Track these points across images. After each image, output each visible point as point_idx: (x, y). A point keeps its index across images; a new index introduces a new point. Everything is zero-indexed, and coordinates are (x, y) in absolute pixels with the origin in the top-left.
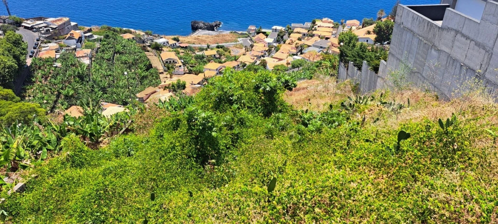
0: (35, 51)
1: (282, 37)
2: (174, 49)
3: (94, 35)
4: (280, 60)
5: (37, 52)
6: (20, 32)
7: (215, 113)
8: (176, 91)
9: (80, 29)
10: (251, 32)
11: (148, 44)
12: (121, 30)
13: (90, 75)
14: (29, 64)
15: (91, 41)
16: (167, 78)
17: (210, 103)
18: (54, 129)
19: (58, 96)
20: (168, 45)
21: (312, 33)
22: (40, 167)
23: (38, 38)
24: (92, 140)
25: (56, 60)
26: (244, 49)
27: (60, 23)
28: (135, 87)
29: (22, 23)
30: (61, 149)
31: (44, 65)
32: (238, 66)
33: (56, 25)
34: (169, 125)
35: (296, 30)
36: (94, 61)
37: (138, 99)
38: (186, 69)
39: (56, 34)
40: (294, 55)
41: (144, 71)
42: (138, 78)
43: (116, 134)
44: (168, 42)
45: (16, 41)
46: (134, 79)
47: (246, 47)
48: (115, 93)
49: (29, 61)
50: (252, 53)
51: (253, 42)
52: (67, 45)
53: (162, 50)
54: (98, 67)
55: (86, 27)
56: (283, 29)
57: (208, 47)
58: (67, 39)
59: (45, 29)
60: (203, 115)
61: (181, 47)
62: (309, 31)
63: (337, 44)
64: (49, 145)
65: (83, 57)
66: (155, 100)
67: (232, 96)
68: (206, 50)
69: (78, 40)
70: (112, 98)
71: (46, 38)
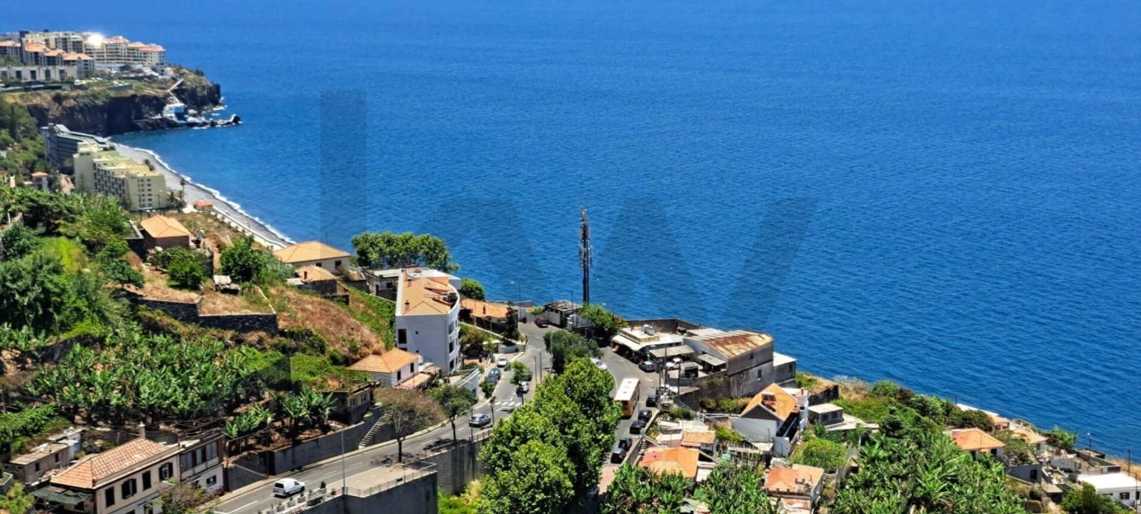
0: (636, 439)
5: (638, 448)
6: (606, 362)
9: (799, 385)
11: (1053, 489)
14: (603, 488)
15: (830, 436)
23: (654, 393)
25: (693, 488)
27: (738, 351)
29: (613, 332)
33: (721, 357)
39: (713, 390)
49: (608, 475)
52: (742, 435)
55: (820, 380)
58: (746, 416)
59: (685, 366)
65: (789, 494)
69: (786, 423)
71: (680, 399)
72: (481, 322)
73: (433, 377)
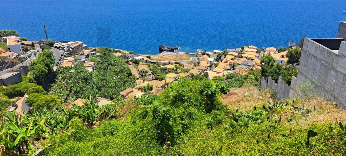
0: (60, 62)
1: (220, 58)
2: (147, 64)
3: (97, 53)
4: (218, 73)
5: (61, 63)
6: (52, 50)
7: (172, 108)
8: (146, 92)
9: (89, 49)
10: (198, 54)
11: (130, 60)
12: (114, 50)
13: (91, 79)
14: (54, 70)
15: (95, 57)
16: (141, 82)
17: (169, 100)
18: (66, 113)
19: (70, 92)
20: (143, 61)
21: (241, 55)
22: (54, 139)
23: (62, 54)
24: (88, 122)
25: (71, 68)
26: (193, 64)
27: (77, 45)
28: (120, 88)
29: (53, 44)
30: (68, 127)
31: (64, 71)
32: (189, 76)
33: (74, 46)
34: (140, 115)
35: (230, 53)
36: (95, 69)
37: (120, 96)
38: (154, 77)
39: (73, 52)
40: (228, 70)
41: (126, 77)
42: (122, 81)
43: (104, 119)
44: (143, 59)
45: (49, 55)
46: (119, 82)
47: (194, 63)
48: (107, 91)
49: (55, 68)
50: (199, 67)
51: (200, 60)
52: (79, 58)
53: (139, 64)
54: (97, 73)
55: (92, 48)
56: (221, 52)
57: (169, 62)
58: (80, 55)
59: (67, 48)
60: (164, 109)
61: (152, 62)
62: (239, 54)
63: (260, 63)
64: (61, 124)
65: (88, 67)
66: (131, 97)
67: (184, 96)
68: (168, 65)
69: (87, 56)
70: (104, 94)
71: (67, 54)
72: (27, 45)
73: (17, 56)
